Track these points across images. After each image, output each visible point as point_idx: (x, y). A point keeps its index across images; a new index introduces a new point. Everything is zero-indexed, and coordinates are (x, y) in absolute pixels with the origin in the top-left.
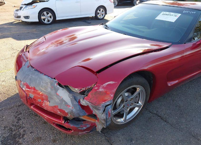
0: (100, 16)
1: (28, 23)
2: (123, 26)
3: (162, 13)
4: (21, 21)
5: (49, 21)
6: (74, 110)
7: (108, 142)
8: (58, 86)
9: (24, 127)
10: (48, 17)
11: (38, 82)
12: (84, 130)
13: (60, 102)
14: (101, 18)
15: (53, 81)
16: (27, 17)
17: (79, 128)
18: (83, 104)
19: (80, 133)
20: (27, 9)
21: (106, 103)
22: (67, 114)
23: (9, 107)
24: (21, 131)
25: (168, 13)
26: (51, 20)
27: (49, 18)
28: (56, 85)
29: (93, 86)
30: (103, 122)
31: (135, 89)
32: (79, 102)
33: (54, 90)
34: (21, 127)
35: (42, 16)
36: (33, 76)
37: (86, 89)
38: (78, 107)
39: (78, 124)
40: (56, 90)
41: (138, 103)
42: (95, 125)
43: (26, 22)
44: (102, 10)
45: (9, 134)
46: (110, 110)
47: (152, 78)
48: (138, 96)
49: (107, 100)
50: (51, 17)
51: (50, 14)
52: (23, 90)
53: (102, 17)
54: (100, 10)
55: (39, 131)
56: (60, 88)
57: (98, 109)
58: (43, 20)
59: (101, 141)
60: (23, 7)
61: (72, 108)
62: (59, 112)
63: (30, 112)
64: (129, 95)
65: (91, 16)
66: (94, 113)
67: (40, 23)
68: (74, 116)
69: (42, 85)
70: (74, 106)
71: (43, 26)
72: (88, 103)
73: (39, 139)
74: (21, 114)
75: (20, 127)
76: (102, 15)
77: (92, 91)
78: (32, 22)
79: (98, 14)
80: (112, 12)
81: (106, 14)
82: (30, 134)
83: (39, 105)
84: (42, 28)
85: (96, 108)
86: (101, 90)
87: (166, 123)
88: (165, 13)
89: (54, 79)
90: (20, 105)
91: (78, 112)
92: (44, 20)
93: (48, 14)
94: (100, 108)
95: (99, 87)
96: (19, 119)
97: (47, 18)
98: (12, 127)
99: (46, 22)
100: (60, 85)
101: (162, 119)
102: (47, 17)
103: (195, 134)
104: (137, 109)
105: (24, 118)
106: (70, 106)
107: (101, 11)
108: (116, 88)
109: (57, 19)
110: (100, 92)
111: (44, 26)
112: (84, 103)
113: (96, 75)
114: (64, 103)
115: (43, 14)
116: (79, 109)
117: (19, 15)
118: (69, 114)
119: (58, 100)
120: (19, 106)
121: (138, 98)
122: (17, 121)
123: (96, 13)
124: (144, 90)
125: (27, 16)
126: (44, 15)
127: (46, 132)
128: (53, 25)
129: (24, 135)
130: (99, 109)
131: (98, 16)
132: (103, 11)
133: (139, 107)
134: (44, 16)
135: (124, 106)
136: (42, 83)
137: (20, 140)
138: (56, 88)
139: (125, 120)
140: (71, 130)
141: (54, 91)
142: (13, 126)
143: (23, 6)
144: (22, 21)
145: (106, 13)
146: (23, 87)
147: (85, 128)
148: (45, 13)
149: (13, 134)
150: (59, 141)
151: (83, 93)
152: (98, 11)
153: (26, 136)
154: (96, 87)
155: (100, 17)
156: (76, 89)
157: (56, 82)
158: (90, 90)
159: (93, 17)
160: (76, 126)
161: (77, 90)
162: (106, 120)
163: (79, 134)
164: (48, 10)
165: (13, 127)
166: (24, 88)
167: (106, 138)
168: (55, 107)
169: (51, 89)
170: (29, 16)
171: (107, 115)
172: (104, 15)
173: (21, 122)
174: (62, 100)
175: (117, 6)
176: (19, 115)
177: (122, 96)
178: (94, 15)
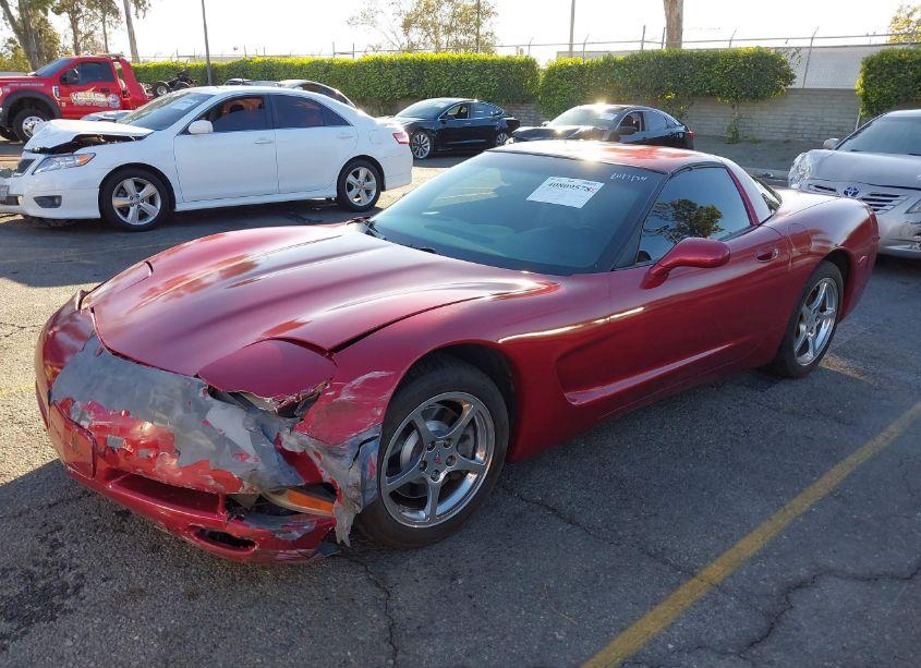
0: (358, 196)
1: (53, 225)
2: (426, 227)
3: (550, 180)
4: (20, 217)
5: (143, 215)
6: (262, 467)
7: (378, 585)
8: (209, 398)
9: (77, 566)
10: (143, 201)
11: (137, 392)
12: (296, 544)
13: (213, 447)
14: (362, 204)
15: (192, 383)
16: (50, 201)
17: (277, 536)
18: (290, 446)
19: (282, 555)
20: (51, 167)
21: (360, 437)
22: (239, 483)
23: (13, 513)
24: (70, 577)
25: (565, 180)
26: (154, 211)
27: (146, 206)
28: (201, 395)
29: (319, 388)
30: (355, 494)
31: (456, 408)
32: (278, 441)
33: (196, 411)
34: (65, 567)
35: (117, 196)
36: (121, 378)
37: (298, 398)
38: (275, 457)
39: (273, 523)
40: (202, 410)
41: (473, 458)
42: (331, 525)
43: (41, 220)
44: (363, 172)
45: (22, 589)
46: (372, 454)
47: (510, 375)
48: (470, 433)
49: (365, 425)
50: (152, 200)
51: (149, 189)
52: (81, 427)
53: (365, 201)
54: (356, 175)
55: (134, 574)
56: (216, 402)
57: (336, 456)
58: (119, 209)
59: (354, 586)
60: (32, 161)
61: (257, 460)
62: (212, 483)
63: (95, 521)
64: (440, 427)
65: (320, 196)
66: (326, 477)
67: (107, 223)
68: (261, 487)
69: (154, 400)
70: (261, 452)
71: (118, 234)
72: (306, 439)
73: (136, 594)
74: (60, 528)
75: (63, 567)
76: (368, 192)
77: (317, 403)
78: (69, 220)
79: (350, 187)
80: (406, 179)
81: (383, 189)
82: (104, 584)
83: (139, 470)
84: (115, 243)
85: (331, 453)
86: (344, 397)
87: (570, 526)
88: (556, 180)
89: (197, 376)
90: (56, 504)
91: (275, 473)
92: (125, 210)
93: (140, 186)
94: (344, 450)
95: (338, 389)
96: (55, 545)
97: (136, 202)
98: (31, 567)
99: (131, 218)
100: (213, 393)
101: (559, 516)
102: (135, 200)
103: (660, 549)
104: (471, 478)
105: (76, 542)
106: (248, 456)
107: (362, 177)
108: (392, 390)
109: (179, 207)
110: (344, 402)
111: (124, 235)
112: (292, 441)
113: (329, 358)
114: (227, 447)
115: (122, 188)
116: (276, 463)
117: (13, 192)
118: (245, 483)
119: (210, 442)
120: (50, 506)
121: (472, 439)
122: (48, 550)
123: (343, 185)
124: (486, 413)
125: (53, 198)
126: (123, 192)
127: (159, 575)
128: (160, 233)
129: (77, 588)
130: (341, 453)
131: (351, 195)
132: (368, 178)
133: (478, 470)
134: (126, 195)
135: (425, 463)
136: (156, 393)
137: (67, 602)
138: (203, 403)
139: (432, 514)
140: (253, 544)
141: (196, 414)
142: (36, 566)
143: (32, 156)
144: (26, 216)
145: (381, 187)
146: (80, 420)
147: (297, 535)
148: (129, 184)
149: (40, 586)
150: (210, 594)
151: (287, 411)
152: (351, 178)
153: (86, 589)
154: (330, 390)
155: (356, 200)
156: (268, 400)
157: (200, 386)
158: (310, 401)
159: (329, 200)
160: (267, 529)
161: (269, 403)
162: (362, 487)
163: (279, 557)
164: (144, 173)
165: (36, 569)
166: (88, 420)
167: (371, 576)
168: (200, 464)
169: (186, 410)
170: (60, 197)
171: (364, 467)
172: (374, 193)
173: (63, 553)
174: (223, 440)
175: (429, 157)
176: (52, 533)
177: (419, 433)
178: (333, 193)
